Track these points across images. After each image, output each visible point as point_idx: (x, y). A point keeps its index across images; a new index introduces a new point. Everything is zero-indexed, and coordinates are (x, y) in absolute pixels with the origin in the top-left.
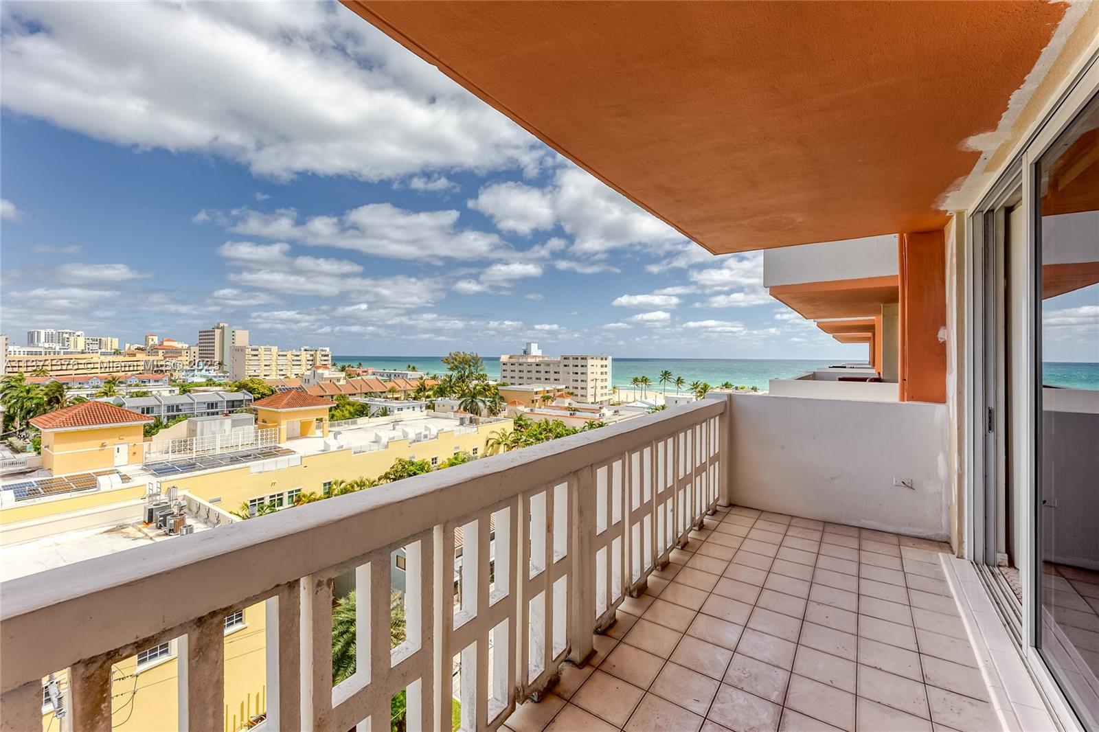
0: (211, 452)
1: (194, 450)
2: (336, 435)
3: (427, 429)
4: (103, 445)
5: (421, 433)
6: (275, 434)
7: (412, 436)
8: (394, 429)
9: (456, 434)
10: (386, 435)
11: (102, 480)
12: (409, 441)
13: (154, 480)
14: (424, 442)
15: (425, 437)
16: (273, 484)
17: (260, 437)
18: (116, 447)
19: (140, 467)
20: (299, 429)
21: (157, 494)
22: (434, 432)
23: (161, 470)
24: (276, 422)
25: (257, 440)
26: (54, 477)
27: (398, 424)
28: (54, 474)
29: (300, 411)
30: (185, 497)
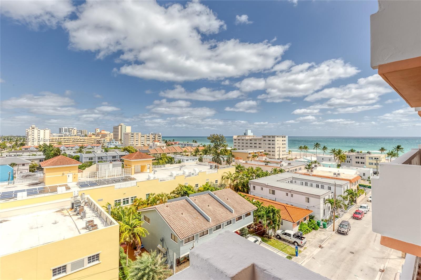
0: (104, 178)
1: (98, 177)
2: (155, 172)
3: (194, 170)
4: (63, 174)
5: (191, 172)
6: (130, 171)
7: (187, 174)
8: (180, 170)
9: (207, 173)
10: (175, 173)
11: (59, 189)
12: (185, 176)
13: (79, 189)
14: (192, 176)
15: (193, 174)
16: (124, 194)
17: (123, 172)
18: (68, 175)
19: (76, 184)
20: (140, 169)
21: (77, 196)
22: (197, 171)
23: (82, 185)
24: (130, 166)
25: (122, 173)
26: (46, 186)
27: (182, 168)
28: (46, 185)
29: (140, 161)
30: (88, 198)
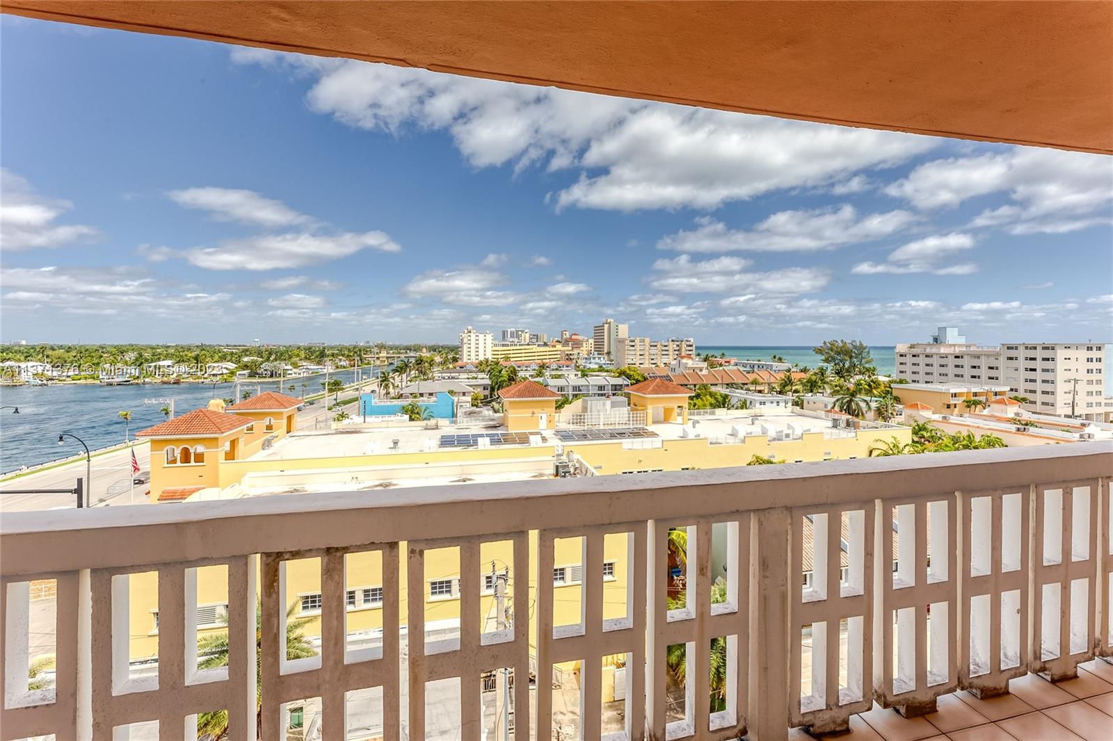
0: (597, 428)
1: (586, 424)
2: (695, 423)
3: (789, 427)
4: (533, 413)
5: (782, 432)
6: (644, 417)
7: (772, 433)
8: (753, 424)
9: (826, 437)
10: (743, 429)
11: (532, 438)
12: (769, 439)
13: (560, 443)
14: (786, 441)
15: (787, 436)
16: (640, 461)
17: (631, 419)
18: (540, 415)
19: (553, 432)
20: (663, 415)
21: (561, 455)
22: (798, 432)
23: (565, 436)
24: (643, 406)
25: (629, 420)
26: (509, 432)
27: (758, 419)
28: (509, 429)
29: (663, 398)
30: (578, 461)
